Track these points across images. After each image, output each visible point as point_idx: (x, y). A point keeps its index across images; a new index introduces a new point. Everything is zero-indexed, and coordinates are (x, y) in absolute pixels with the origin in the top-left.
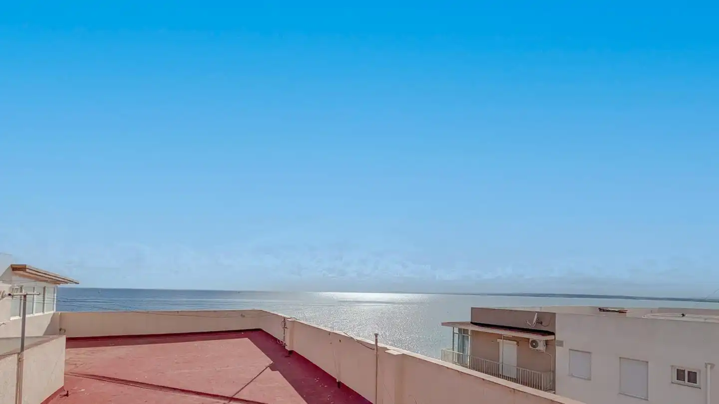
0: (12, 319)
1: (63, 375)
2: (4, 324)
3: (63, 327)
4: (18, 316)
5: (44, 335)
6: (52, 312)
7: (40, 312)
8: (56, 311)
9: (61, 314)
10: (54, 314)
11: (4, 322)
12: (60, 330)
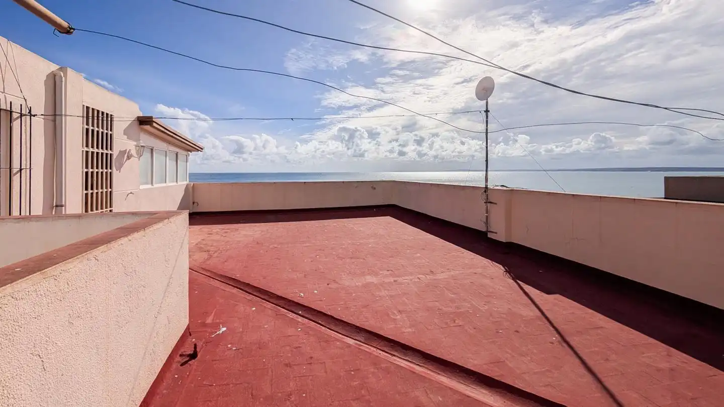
0: (142, 187)
1: (187, 271)
2: (131, 193)
3: (196, 201)
4: (150, 185)
5: (178, 209)
6: (185, 183)
7: (173, 182)
8: (189, 182)
9: (193, 184)
10: (187, 185)
11: (132, 191)
12: (194, 203)
